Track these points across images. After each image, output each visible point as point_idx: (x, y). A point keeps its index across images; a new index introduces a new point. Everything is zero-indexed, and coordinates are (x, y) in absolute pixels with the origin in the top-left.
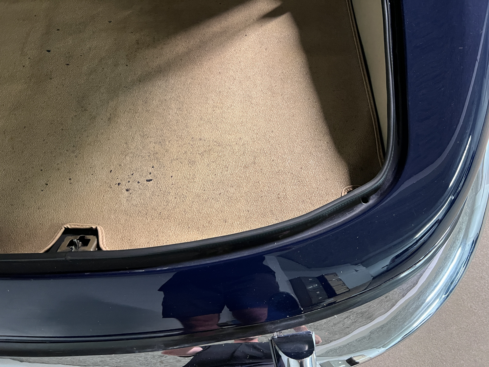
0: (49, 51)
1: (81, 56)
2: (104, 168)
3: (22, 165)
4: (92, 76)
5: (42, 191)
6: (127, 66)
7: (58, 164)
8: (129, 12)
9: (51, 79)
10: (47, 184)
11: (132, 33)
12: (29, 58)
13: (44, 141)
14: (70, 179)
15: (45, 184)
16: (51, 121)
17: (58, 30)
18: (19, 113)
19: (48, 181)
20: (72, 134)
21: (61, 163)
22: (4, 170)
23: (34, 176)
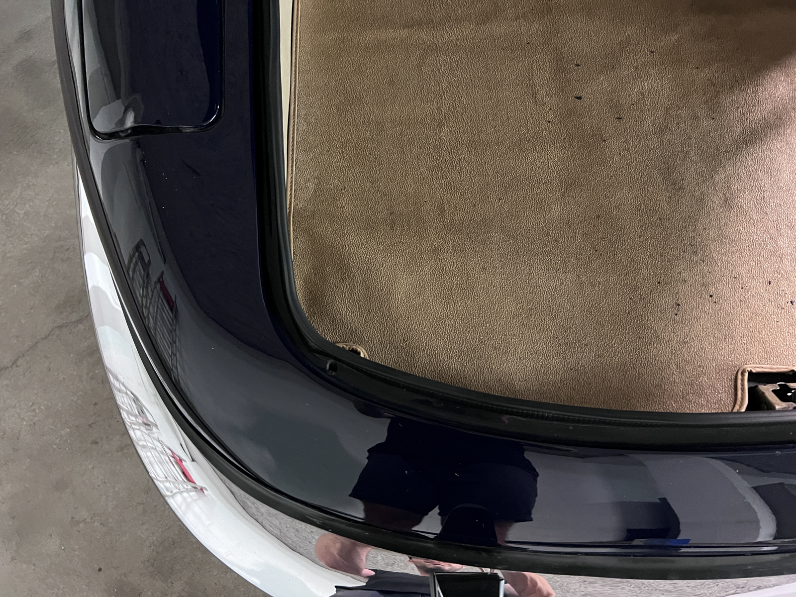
0: (580, 98)
1: (633, 104)
2: (755, 278)
3: (623, 275)
4: (665, 137)
5: (676, 315)
6: (713, 119)
7: (680, 273)
8: (676, 36)
9: (605, 141)
10: (679, 305)
11: (697, 68)
12: (551, 109)
13: (640, 237)
14: (711, 296)
15: (676, 303)
16: (636, 206)
17: (578, 65)
18: (579, 195)
19: (678, 300)
20: (680, 226)
21: (683, 271)
22: (600, 284)
23: (652, 291)
